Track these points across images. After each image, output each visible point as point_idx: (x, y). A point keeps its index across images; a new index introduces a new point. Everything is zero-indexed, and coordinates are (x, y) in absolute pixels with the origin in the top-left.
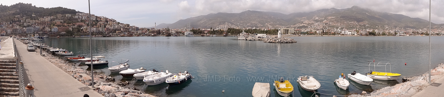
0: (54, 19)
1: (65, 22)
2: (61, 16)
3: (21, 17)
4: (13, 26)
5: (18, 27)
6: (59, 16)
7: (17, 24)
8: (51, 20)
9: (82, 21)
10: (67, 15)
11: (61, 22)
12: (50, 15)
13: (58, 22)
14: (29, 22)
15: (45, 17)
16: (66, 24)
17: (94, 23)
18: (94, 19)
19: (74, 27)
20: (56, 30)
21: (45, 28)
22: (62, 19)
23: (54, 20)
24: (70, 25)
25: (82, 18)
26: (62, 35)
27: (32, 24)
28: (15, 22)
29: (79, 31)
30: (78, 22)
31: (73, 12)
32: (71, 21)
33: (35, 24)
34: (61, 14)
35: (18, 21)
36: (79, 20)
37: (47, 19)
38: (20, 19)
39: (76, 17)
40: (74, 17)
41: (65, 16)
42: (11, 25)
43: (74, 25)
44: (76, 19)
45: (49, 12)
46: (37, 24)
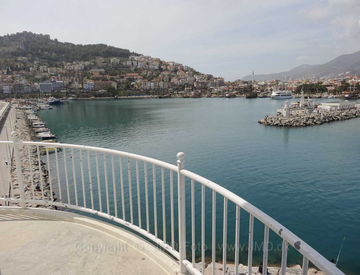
0: (90, 67)
1: (107, 72)
2: (103, 61)
3: (30, 61)
4: (13, 78)
5: (24, 82)
6: (100, 60)
7: (23, 75)
8: (86, 68)
9: (136, 70)
10: (112, 60)
11: (101, 73)
12: (84, 58)
13: (96, 72)
14: (45, 72)
15: (74, 63)
16: (108, 77)
17: (155, 74)
18: (156, 68)
19: (121, 80)
20: (91, 87)
21: (72, 82)
22: (103, 68)
23: (90, 69)
24: (114, 77)
25: (138, 64)
26: (100, 95)
27: (51, 75)
28: (18, 69)
29: (128, 87)
30: (130, 72)
31: (125, 54)
32: (118, 70)
33: (56, 75)
34: (104, 57)
35: (24, 69)
36: (132, 69)
37: (78, 66)
38: (28, 65)
39: (129, 63)
40: (124, 63)
41: (110, 61)
42: (9, 76)
43: (122, 77)
44: (128, 67)
45: (82, 53)
46: (59, 75)
